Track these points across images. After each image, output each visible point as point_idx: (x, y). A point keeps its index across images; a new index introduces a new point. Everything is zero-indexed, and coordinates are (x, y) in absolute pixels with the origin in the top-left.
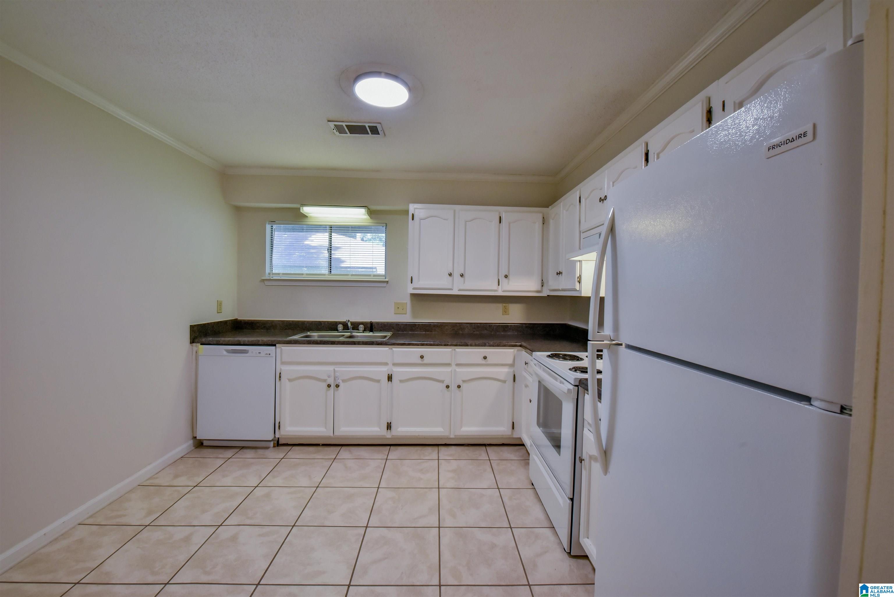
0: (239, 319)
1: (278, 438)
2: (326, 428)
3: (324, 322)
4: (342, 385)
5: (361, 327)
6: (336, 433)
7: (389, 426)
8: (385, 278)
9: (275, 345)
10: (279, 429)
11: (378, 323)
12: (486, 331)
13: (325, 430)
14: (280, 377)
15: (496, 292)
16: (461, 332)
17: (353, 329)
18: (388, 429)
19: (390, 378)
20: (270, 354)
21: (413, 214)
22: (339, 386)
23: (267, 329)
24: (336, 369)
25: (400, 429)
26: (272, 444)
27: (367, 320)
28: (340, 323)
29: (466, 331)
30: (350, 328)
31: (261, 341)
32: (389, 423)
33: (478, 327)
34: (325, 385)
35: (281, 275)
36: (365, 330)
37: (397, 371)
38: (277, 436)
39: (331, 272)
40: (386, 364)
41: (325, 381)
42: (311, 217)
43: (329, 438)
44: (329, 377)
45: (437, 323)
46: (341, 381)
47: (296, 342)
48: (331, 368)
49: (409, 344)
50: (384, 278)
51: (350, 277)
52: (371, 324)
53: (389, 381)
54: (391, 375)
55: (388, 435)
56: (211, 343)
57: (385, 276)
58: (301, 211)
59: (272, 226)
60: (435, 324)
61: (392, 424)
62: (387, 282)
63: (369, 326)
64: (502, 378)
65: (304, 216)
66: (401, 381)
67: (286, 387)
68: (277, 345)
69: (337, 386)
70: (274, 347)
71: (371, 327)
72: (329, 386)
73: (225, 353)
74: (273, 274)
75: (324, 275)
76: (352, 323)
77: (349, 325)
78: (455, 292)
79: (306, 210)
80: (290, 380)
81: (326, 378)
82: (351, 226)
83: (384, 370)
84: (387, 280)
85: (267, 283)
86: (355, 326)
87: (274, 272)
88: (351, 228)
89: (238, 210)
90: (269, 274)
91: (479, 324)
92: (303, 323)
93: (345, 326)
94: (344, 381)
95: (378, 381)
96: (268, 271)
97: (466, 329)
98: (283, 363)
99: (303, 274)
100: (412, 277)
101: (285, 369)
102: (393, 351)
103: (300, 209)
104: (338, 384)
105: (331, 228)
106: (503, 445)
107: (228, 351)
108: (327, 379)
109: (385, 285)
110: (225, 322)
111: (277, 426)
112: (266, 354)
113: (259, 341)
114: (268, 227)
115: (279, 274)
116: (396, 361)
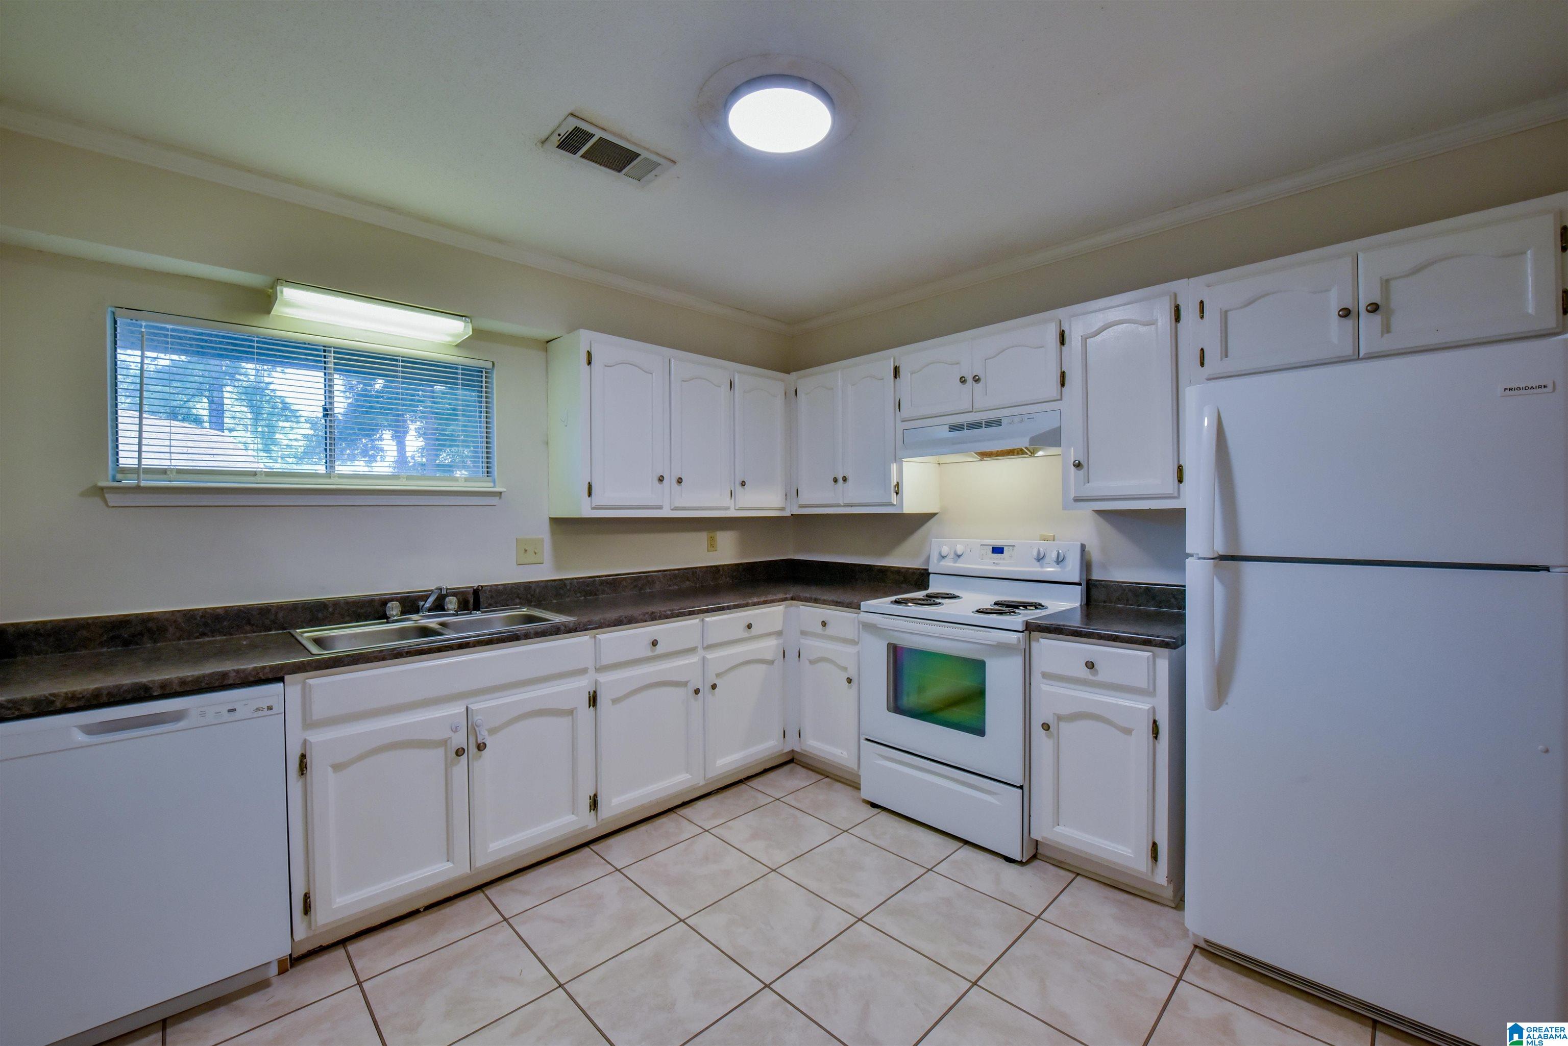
1: (304, 941)
2: (450, 860)
3: (336, 601)
4: (491, 741)
5: (451, 602)
6: (478, 862)
7: (594, 804)
8: (495, 487)
9: (282, 680)
10: (308, 914)
12: (688, 583)
13: (449, 865)
14: (306, 765)
15: (727, 511)
16: (648, 590)
18: (591, 811)
19: (592, 700)
20: (267, 708)
21: (588, 351)
22: (483, 746)
24: (471, 707)
25: (613, 803)
26: (274, 968)
27: (466, 583)
29: (657, 587)
30: (421, 608)
31: (232, 675)
32: (594, 795)
33: (675, 576)
34: (446, 753)
35: (172, 476)
36: (460, 609)
37: (606, 681)
38: (299, 937)
40: (584, 672)
41: (444, 743)
43: (456, 881)
44: (455, 730)
45: (606, 576)
46: (487, 734)
48: (458, 709)
49: (630, 622)
51: (404, 482)
52: (476, 592)
53: (590, 707)
54: (593, 693)
55: (593, 821)
60: (603, 580)
61: (599, 797)
62: (499, 494)
63: (471, 597)
64: (769, 656)
66: (613, 702)
67: (324, 789)
68: (287, 678)
69: (480, 747)
70: (280, 686)
71: (475, 600)
72: (459, 752)
76: (428, 596)
77: (420, 600)
78: (666, 513)
80: (337, 767)
81: (447, 734)
82: (401, 357)
83: (570, 688)
84: (499, 489)
85: (115, 500)
86: (438, 601)
88: (403, 361)
91: (676, 572)
93: (409, 605)
94: (497, 730)
95: (569, 712)
97: (657, 582)
98: (312, 724)
100: (588, 482)
101: (316, 740)
102: (598, 639)
104: (483, 741)
106: (766, 771)
108: (450, 738)
109: (494, 501)
111: (299, 909)
112: (257, 710)
113: (224, 675)
115: (163, 472)
116: (605, 661)
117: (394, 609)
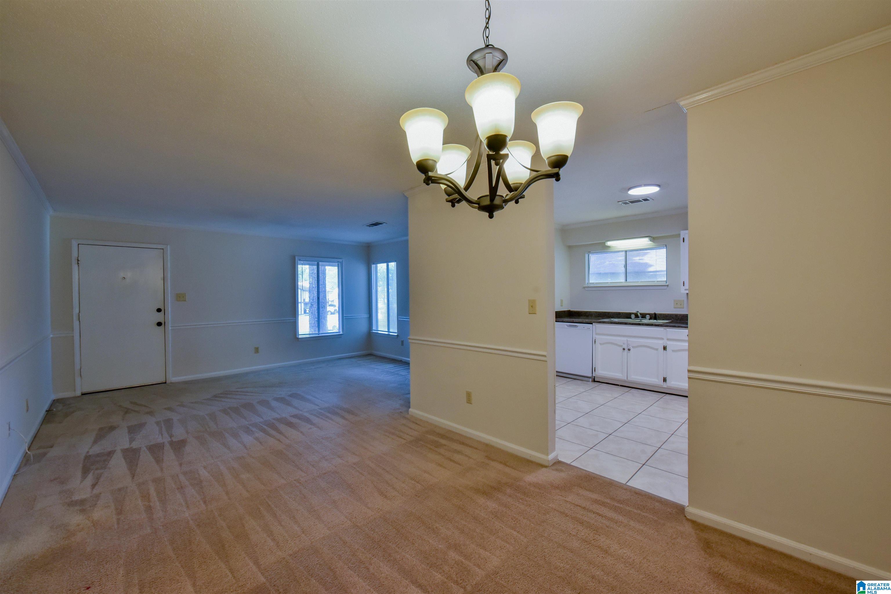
0: (571, 310)
1: (594, 377)
2: (622, 375)
3: (623, 313)
4: (632, 349)
5: (647, 317)
6: (629, 379)
7: (665, 380)
10: (595, 371)
11: (661, 315)
13: (621, 375)
14: (595, 342)
17: (642, 317)
18: (664, 381)
19: (665, 348)
20: (589, 328)
21: (683, 238)
22: (630, 350)
23: (587, 316)
24: (628, 339)
25: (673, 383)
26: (591, 380)
27: (652, 312)
28: (633, 313)
30: (639, 317)
31: (584, 321)
32: (665, 378)
34: (621, 349)
35: (595, 284)
36: (650, 319)
37: (669, 344)
38: (594, 375)
39: (626, 280)
40: (662, 339)
41: (621, 346)
42: (612, 246)
43: (625, 381)
44: (624, 344)
46: (631, 348)
47: (604, 322)
48: (625, 339)
49: (679, 327)
50: (665, 283)
52: (655, 314)
53: (664, 350)
54: (666, 346)
55: (665, 385)
56: (559, 321)
57: (666, 282)
58: (606, 245)
59: (589, 255)
61: (667, 379)
62: (667, 286)
63: (654, 316)
65: (609, 247)
66: (673, 351)
67: (599, 348)
68: (593, 323)
69: (629, 350)
70: (592, 325)
71: (655, 316)
72: (624, 349)
73: (566, 327)
74: (590, 283)
75: (622, 282)
76: (641, 314)
77: (639, 315)
79: (609, 243)
80: (601, 344)
81: (622, 344)
83: (661, 343)
84: (667, 284)
85: (586, 289)
86: (644, 316)
87: (590, 282)
88: (640, 250)
89: (570, 247)
90: (588, 283)
92: (609, 313)
93: (637, 316)
94: (633, 347)
95: (657, 349)
96: (587, 282)
98: (596, 334)
99: (608, 283)
100: (684, 282)
101: (598, 337)
102: (667, 330)
103: (605, 243)
105: (626, 252)
107: (567, 326)
109: (666, 288)
110: (564, 311)
111: (593, 370)
112: (588, 328)
113: (583, 321)
114: (587, 256)
115: (593, 283)
116: (669, 337)
117: (633, 316)
